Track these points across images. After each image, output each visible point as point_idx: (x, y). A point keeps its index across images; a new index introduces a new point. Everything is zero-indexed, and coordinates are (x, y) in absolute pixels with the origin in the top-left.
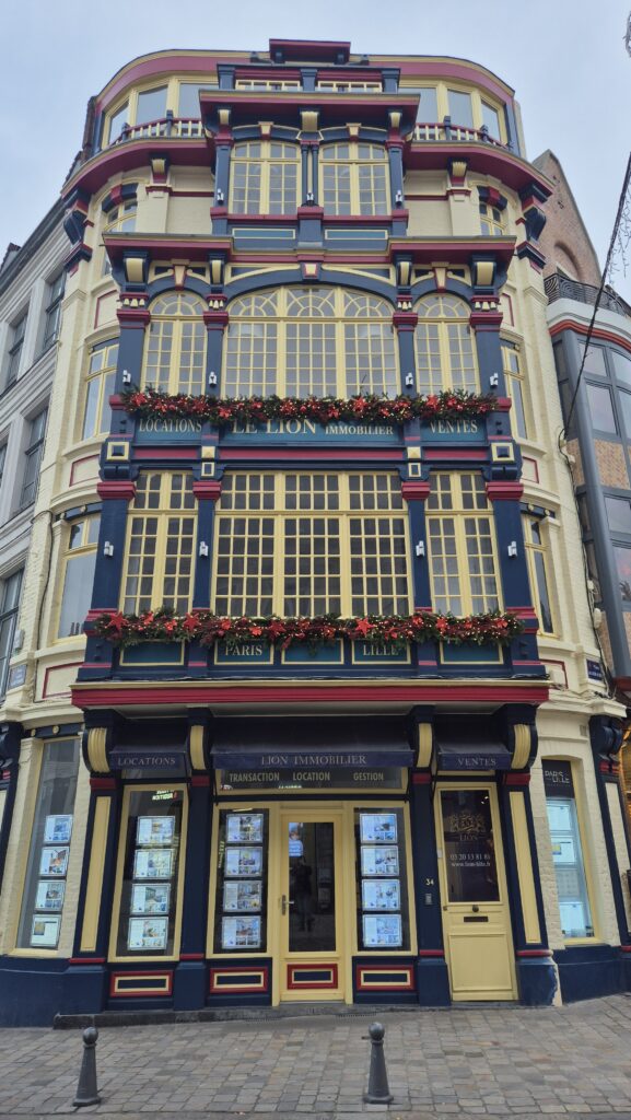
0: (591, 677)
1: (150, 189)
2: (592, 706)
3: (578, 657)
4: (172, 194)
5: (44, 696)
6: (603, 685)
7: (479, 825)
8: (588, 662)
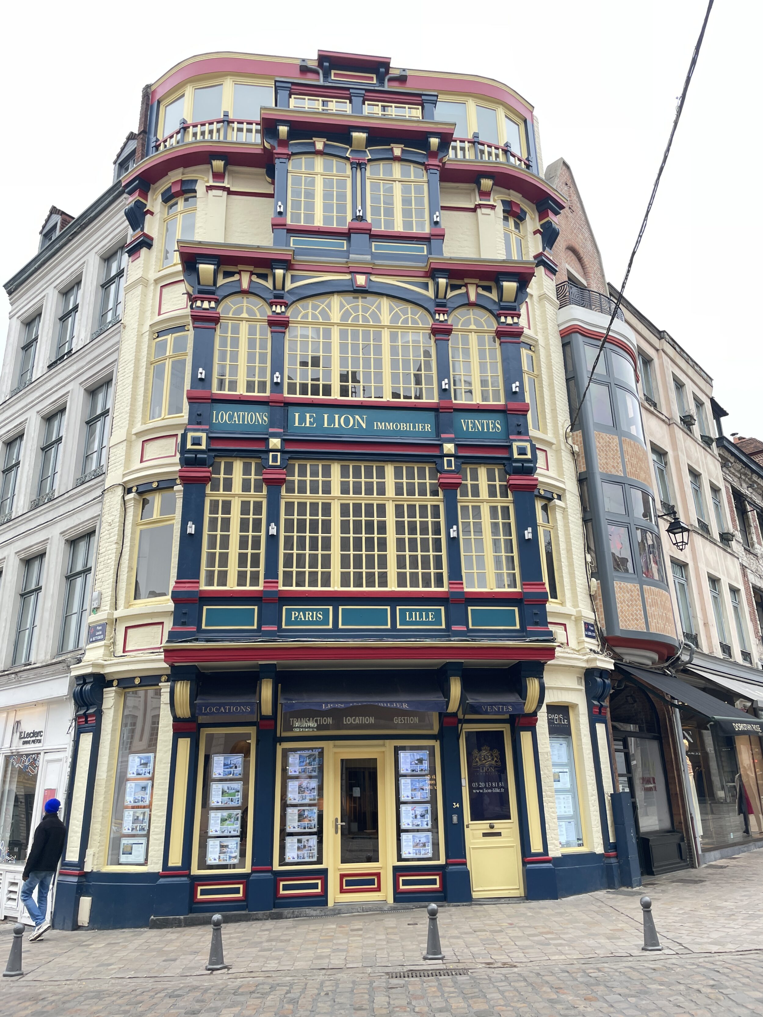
0: (587, 636)
1: (210, 188)
2: (587, 661)
3: (578, 619)
4: (230, 192)
5: (124, 651)
6: (597, 643)
7: (495, 759)
8: (585, 623)
